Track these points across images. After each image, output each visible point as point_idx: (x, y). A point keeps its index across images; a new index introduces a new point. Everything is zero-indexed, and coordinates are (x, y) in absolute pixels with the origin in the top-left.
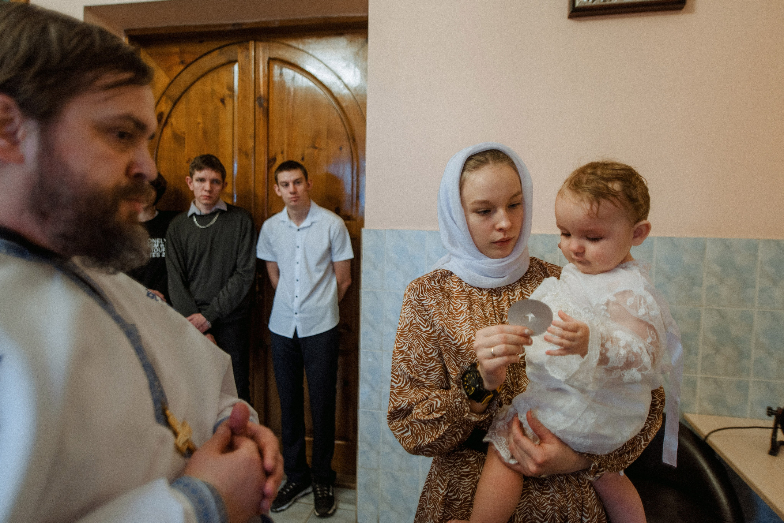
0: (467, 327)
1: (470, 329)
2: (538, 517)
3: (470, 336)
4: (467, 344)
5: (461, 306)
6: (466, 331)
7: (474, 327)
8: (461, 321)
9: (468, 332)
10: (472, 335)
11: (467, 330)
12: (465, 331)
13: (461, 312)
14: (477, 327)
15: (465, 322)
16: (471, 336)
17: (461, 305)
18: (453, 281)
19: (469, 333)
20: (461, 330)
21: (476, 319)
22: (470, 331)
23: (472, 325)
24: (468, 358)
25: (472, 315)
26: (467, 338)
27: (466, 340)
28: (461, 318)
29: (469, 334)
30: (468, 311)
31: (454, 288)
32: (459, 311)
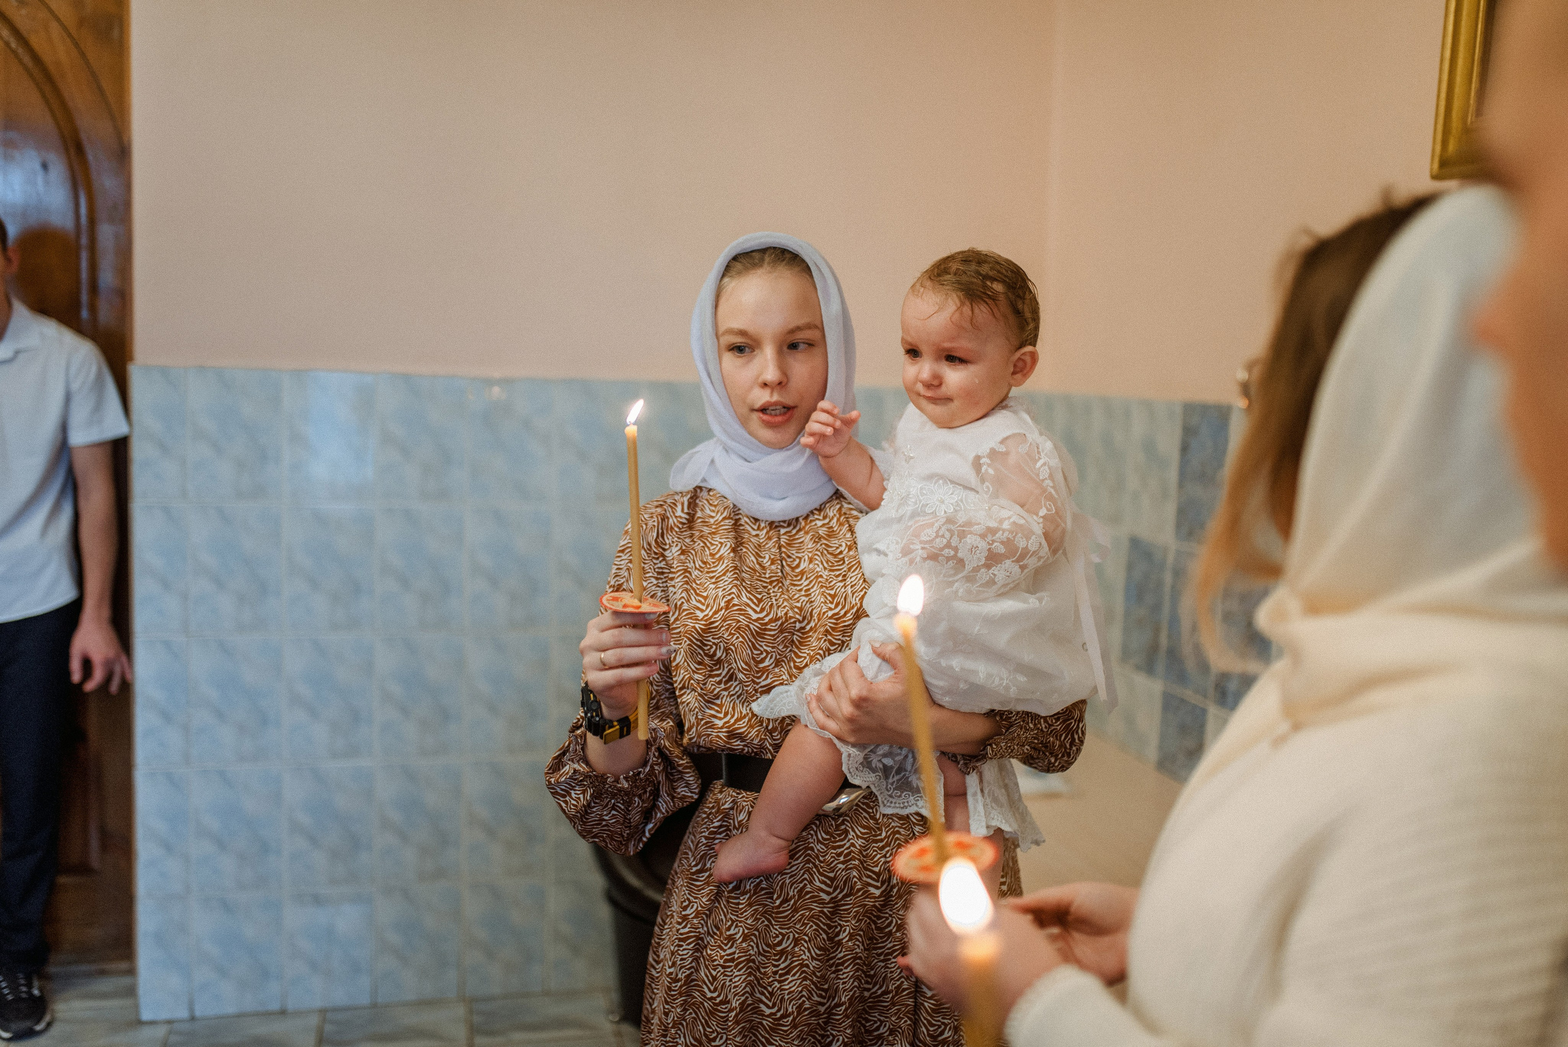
0: (727, 583)
1: (730, 586)
2: (823, 886)
3: (729, 598)
4: (723, 611)
5: (721, 546)
6: (724, 589)
7: (739, 583)
8: (719, 573)
9: (727, 590)
10: (733, 595)
11: (726, 587)
12: (721, 589)
13: (721, 558)
14: (744, 584)
15: (724, 574)
16: (733, 598)
17: (719, 545)
18: (711, 505)
19: (729, 592)
20: (716, 588)
21: (743, 571)
22: (731, 589)
23: (736, 579)
24: (723, 634)
25: (737, 563)
26: (725, 600)
27: (723, 604)
28: (720, 568)
29: (729, 595)
30: (732, 554)
31: (713, 517)
32: (717, 556)
